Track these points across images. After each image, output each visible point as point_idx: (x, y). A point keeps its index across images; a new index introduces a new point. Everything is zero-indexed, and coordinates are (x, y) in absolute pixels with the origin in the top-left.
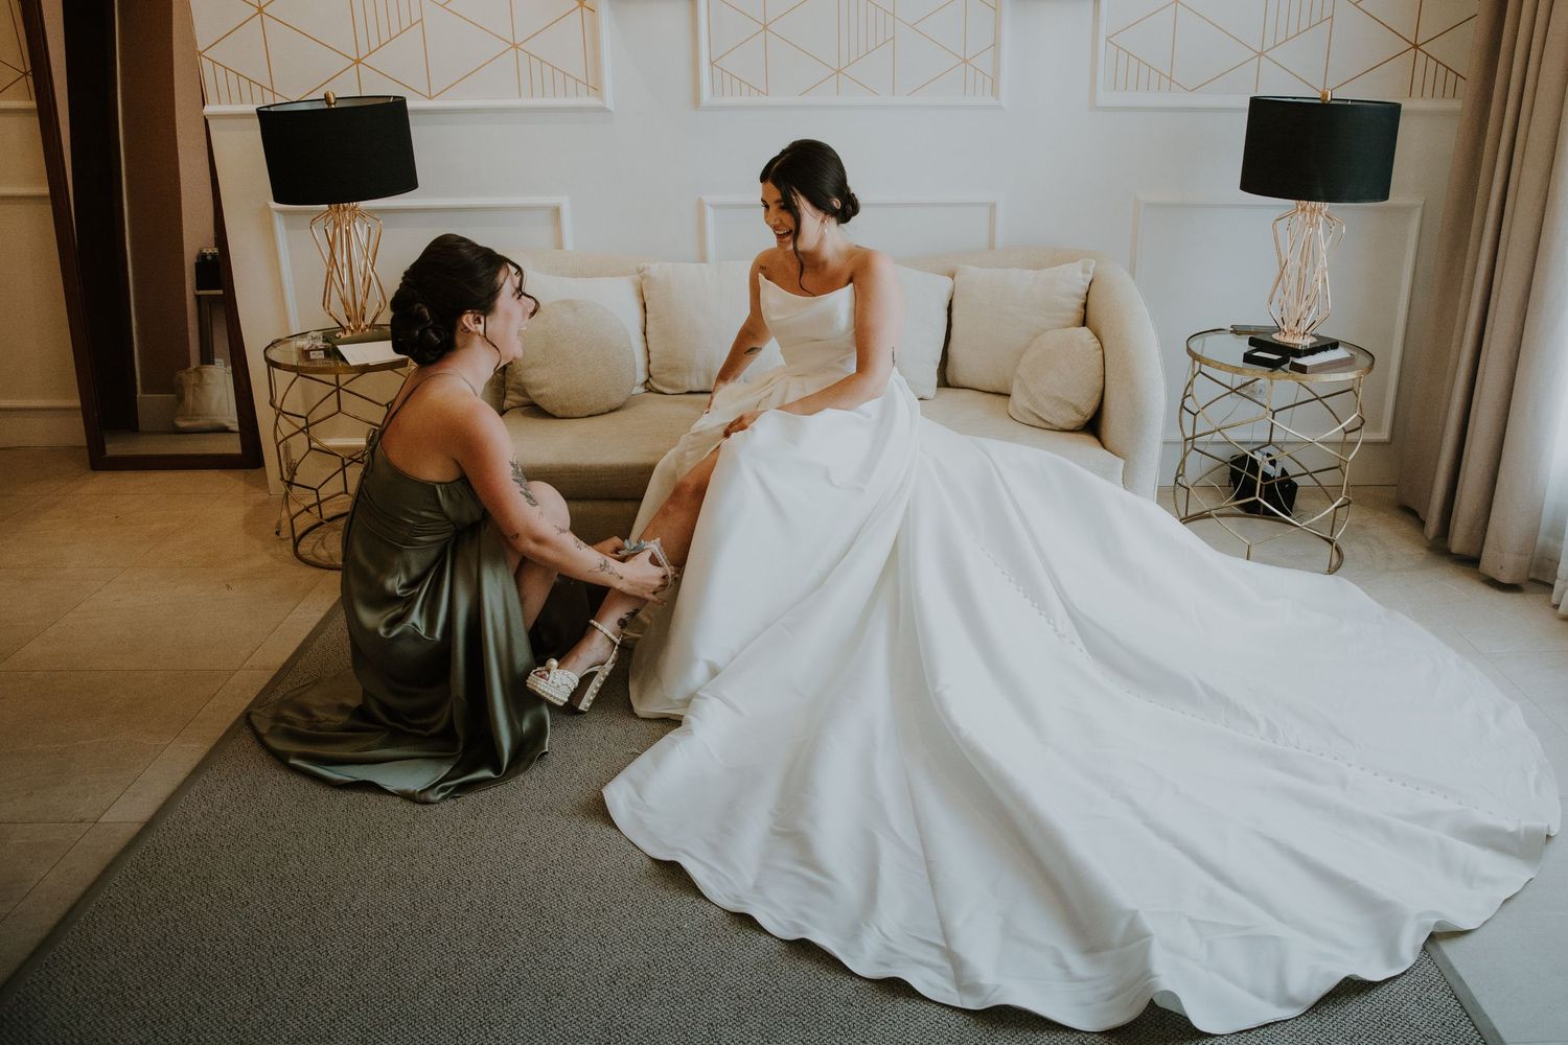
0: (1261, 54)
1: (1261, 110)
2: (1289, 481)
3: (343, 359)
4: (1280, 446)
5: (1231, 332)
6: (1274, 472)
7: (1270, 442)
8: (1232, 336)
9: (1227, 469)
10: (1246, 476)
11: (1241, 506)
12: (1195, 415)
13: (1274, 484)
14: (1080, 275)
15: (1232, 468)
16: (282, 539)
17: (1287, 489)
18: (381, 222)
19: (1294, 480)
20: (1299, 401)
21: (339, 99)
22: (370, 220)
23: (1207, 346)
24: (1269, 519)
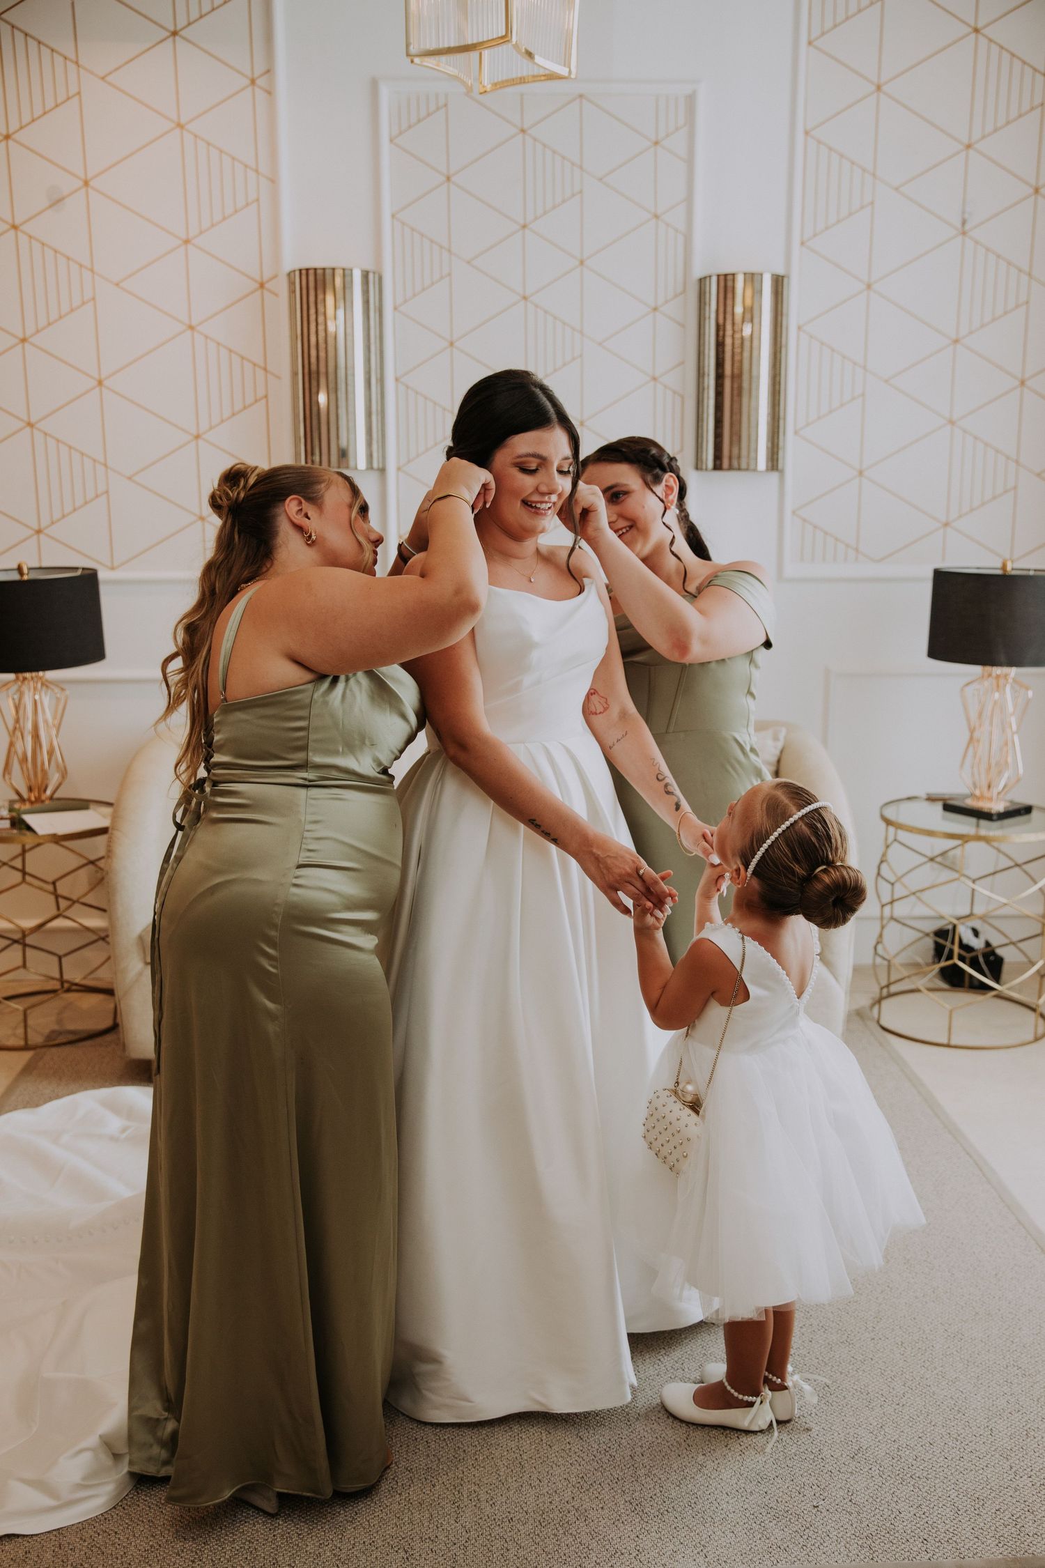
0: (946, 525)
1: (943, 580)
2: (993, 953)
3: (29, 828)
4: (982, 917)
5: (925, 799)
6: (978, 944)
7: (972, 914)
8: (926, 804)
12: (893, 884)
13: (977, 956)
14: (770, 742)
15: (935, 941)
17: (993, 963)
18: (67, 692)
19: (999, 952)
20: (998, 869)
21: (31, 571)
22: (57, 690)
23: (904, 814)
24: (974, 993)
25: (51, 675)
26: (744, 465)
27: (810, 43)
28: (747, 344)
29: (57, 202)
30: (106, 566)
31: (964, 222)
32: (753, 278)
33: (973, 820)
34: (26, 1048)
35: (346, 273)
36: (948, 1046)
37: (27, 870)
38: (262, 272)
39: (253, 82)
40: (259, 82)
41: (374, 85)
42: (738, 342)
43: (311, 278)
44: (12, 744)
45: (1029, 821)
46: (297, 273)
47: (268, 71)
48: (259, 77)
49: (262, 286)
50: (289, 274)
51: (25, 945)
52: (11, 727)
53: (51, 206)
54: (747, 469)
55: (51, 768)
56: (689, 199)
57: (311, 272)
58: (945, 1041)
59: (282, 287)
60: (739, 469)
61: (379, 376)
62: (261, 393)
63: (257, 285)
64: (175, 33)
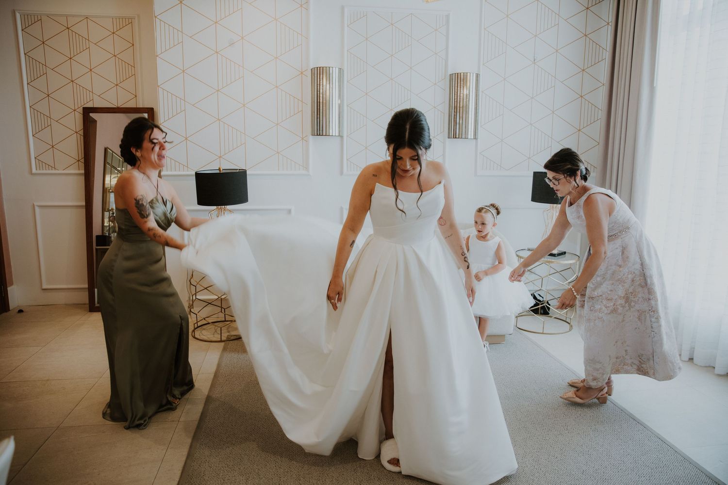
0: (529, 158)
25: (229, 207)
26: (466, 137)
27: (486, 1)
28: (468, 96)
29: (232, 44)
30: (250, 169)
31: (534, 60)
34: (221, 341)
35: (333, 69)
36: (543, 333)
38: (302, 69)
39: (301, 6)
40: (303, 6)
41: (343, 8)
42: (465, 96)
43: (318, 70)
45: (565, 257)
46: (314, 69)
47: (307, 2)
48: (304, 4)
49: (302, 73)
50: (312, 69)
53: (230, 46)
54: (467, 139)
56: (447, 48)
57: (319, 68)
59: (309, 73)
60: (464, 138)
62: (300, 109)
63: (300, 73)
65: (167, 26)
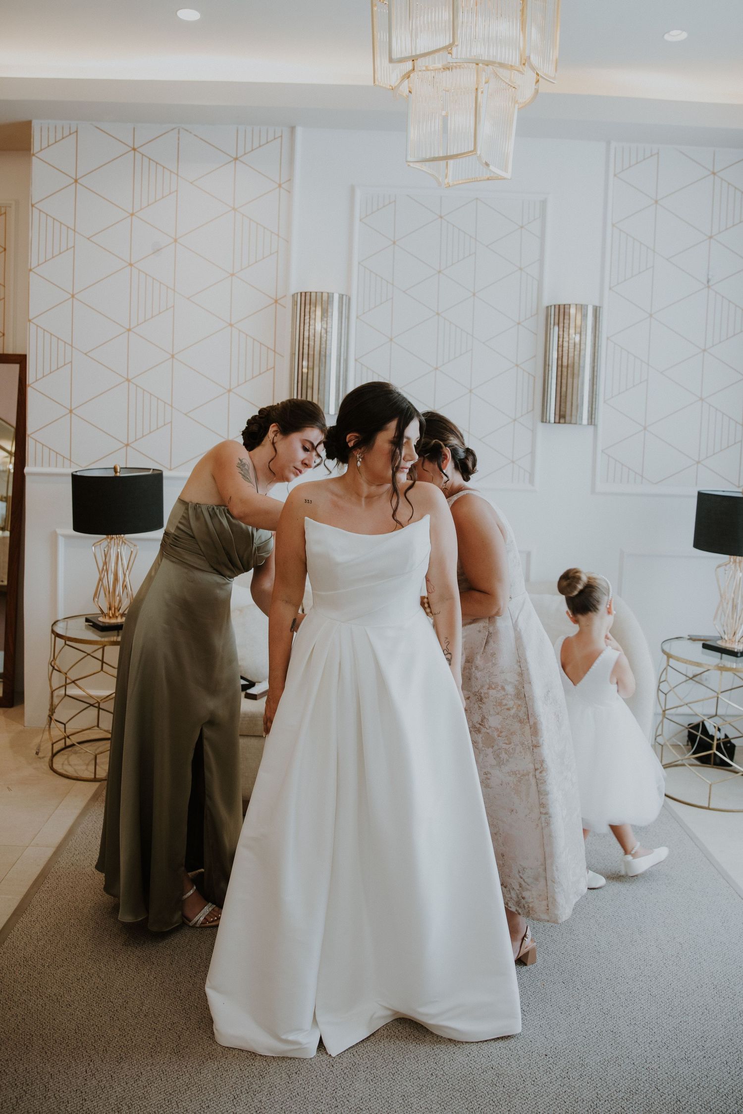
0: (698, 462)
1: (704, 500)
2: (730, 742)
4: (723, 717)
5: (689, 639)
6: (720, 736)
7: (716, 715)
8: (690, 642)
9: (686, 733)
10: (700, 738)
11: (698, 759)
12: (666, 694)
13: (720, 743)
15: (689, 732)
16: (40, 758)
17: (729, 748)
18: (138, 547)
19: (733, 741)
20: (734, 687)
21: (121, 469)
22: (131, 546)
23: (675, 648)
24: (718, 768)
25: (127, 536)
26: (573, 421)
27: (615, 175)
28: (578, 346)
29: (157, 251)
30: (168, 469)
31: (708, 282)
32: (582, 308)
33: (719, 654)
34: (95, 780)
35: (330, 296)
36: (708, 808)
37: (105, 660)
38: (276, 295)
39: (280, 186)
40: (283, 186)
41: (352, 189)
42: (571, 346)
43: (308, 298)
44: (101, 580)
46: (299, 295)
47: (290, 180)
48: (284, 183)
49: (276, 301)
50: (293, 296)
51: (99, 708)
52: (101, 568)
53: (153, 253)
54: (576, 424)
55: (124, 594)
56: (541, 261)
57: (308, 295)
58: (706, 805)
59: (289, 303)
60: (570, 423)
61: (345, 357)
62: (271, 365)
63: (273, 301)
64: (236, 159)
65: (50, 220)
